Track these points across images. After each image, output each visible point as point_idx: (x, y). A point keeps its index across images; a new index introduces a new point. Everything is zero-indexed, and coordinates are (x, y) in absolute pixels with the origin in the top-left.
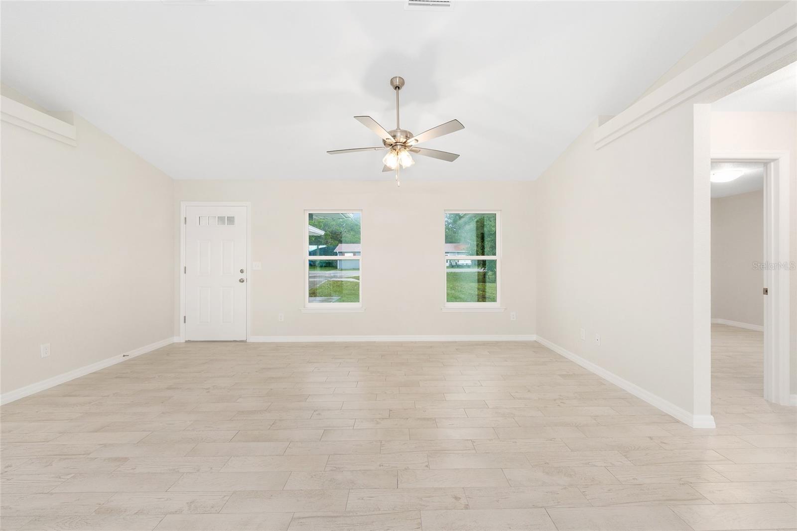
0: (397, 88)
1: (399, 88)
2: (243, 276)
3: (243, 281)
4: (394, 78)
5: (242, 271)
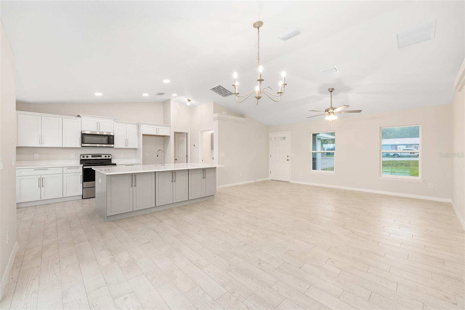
0: (331, 92)
2: (288, 158)
4: (329, 88)
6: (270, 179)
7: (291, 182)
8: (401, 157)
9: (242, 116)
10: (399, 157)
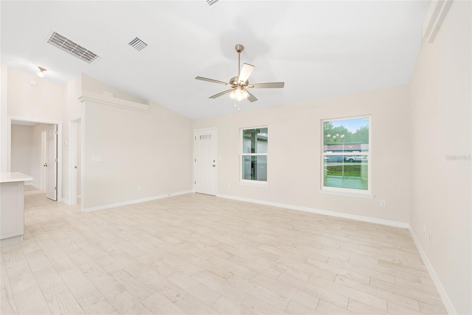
0: (239, 51)
1: (240, 51)
2: (214, 164)
3: (214, 166)
4: (236, 46)
5: (214, 161)
6: (195, 192)
7: (218, 195)
8: (356, 162)
9: (145, 101)
10: (354, 161)
